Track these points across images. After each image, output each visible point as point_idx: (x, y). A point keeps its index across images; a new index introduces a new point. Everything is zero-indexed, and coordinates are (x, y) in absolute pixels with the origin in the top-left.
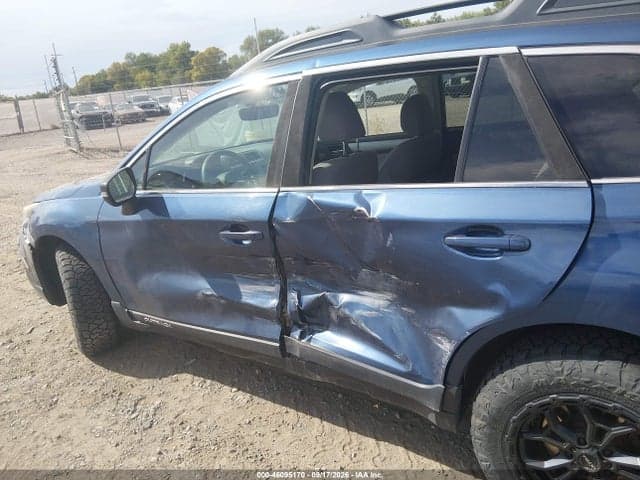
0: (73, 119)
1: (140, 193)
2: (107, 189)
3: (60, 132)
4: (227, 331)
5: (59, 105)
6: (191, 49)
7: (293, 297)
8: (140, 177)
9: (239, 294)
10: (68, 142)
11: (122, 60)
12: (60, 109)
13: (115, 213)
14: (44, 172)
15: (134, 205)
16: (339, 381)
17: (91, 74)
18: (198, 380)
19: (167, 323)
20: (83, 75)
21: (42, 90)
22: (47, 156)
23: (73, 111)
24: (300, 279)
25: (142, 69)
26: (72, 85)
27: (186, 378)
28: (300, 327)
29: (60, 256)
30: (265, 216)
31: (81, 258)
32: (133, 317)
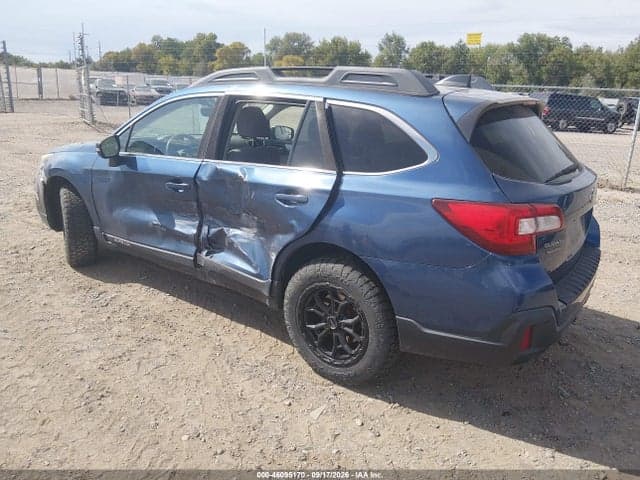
0: (90, 93)
1: (122, 153)
2: (99, 146)
3: (77, 103)
4: (165, 249)
5: (79, 78)
6: (218, 41)
7: (205, 229)
8: (123, 144)
9: (174, 225)
10: (83, 115)
11: (148, 42)
12: (80, 83)
13: (104, 164)
14: (57, 137)
15: (117, 160)
16: (226, 284)
17: (115, 50)
18: (145, 288)
19: (128, 243)
20: (107, 51)
21: (66, 60)
22: (60, 125)
23: (91, 86)
24: (211, 219)
25: (166, 53)
26: (96, 59)
27: (137, 286)
28: (207, 248)
29: (63, 191)
30: (192, 175)
31: (77, 194)
32: (107, 239)
